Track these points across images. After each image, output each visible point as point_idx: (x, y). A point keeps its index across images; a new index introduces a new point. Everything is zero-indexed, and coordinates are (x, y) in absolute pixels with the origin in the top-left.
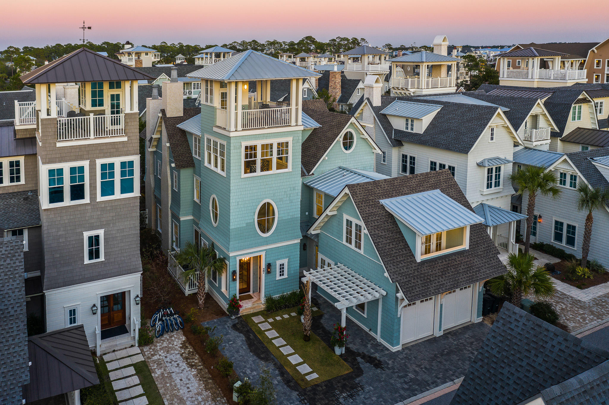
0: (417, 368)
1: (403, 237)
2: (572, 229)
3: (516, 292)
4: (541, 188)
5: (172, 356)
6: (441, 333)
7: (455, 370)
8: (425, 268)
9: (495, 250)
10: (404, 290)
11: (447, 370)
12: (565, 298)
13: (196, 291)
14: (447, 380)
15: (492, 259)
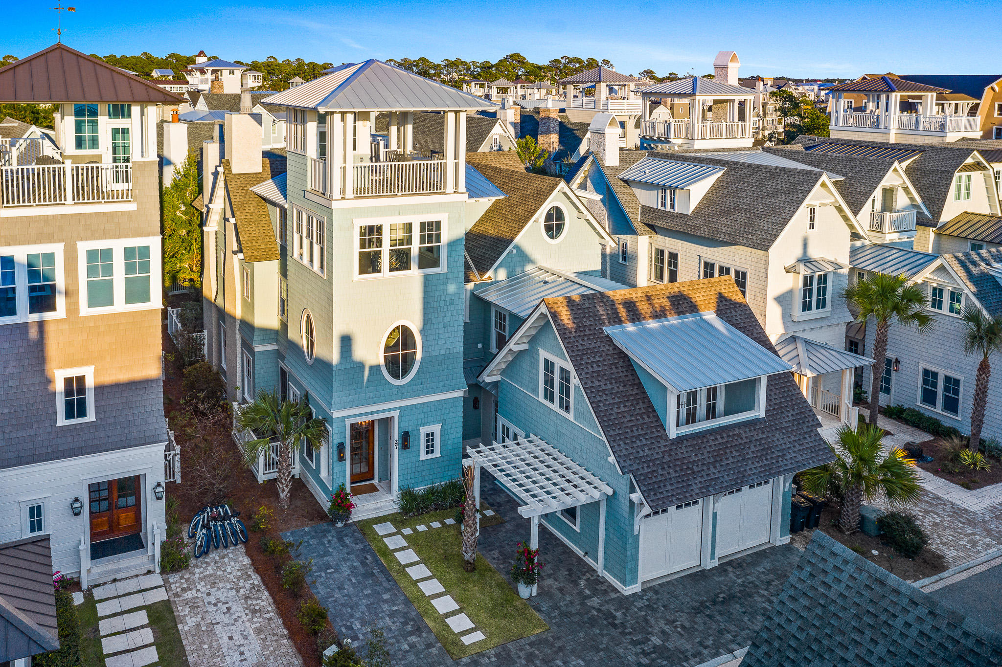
0: (668, 627)
1: (644, 393)
2: (952, 384)
3: (852, 494)
4: (898, 313)
5: (219, 592)
6: (715, 563)
7: (736, 631)
8: (684, 449)
9: (813, 420)
10: (643, 488)
11: (721, 632)
12: (941, 504)
13: (275, 475)
14: (721, 650)
15: (806, 436)
